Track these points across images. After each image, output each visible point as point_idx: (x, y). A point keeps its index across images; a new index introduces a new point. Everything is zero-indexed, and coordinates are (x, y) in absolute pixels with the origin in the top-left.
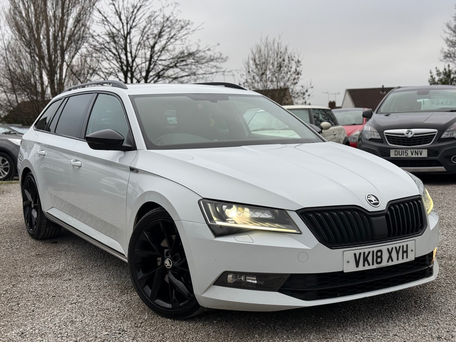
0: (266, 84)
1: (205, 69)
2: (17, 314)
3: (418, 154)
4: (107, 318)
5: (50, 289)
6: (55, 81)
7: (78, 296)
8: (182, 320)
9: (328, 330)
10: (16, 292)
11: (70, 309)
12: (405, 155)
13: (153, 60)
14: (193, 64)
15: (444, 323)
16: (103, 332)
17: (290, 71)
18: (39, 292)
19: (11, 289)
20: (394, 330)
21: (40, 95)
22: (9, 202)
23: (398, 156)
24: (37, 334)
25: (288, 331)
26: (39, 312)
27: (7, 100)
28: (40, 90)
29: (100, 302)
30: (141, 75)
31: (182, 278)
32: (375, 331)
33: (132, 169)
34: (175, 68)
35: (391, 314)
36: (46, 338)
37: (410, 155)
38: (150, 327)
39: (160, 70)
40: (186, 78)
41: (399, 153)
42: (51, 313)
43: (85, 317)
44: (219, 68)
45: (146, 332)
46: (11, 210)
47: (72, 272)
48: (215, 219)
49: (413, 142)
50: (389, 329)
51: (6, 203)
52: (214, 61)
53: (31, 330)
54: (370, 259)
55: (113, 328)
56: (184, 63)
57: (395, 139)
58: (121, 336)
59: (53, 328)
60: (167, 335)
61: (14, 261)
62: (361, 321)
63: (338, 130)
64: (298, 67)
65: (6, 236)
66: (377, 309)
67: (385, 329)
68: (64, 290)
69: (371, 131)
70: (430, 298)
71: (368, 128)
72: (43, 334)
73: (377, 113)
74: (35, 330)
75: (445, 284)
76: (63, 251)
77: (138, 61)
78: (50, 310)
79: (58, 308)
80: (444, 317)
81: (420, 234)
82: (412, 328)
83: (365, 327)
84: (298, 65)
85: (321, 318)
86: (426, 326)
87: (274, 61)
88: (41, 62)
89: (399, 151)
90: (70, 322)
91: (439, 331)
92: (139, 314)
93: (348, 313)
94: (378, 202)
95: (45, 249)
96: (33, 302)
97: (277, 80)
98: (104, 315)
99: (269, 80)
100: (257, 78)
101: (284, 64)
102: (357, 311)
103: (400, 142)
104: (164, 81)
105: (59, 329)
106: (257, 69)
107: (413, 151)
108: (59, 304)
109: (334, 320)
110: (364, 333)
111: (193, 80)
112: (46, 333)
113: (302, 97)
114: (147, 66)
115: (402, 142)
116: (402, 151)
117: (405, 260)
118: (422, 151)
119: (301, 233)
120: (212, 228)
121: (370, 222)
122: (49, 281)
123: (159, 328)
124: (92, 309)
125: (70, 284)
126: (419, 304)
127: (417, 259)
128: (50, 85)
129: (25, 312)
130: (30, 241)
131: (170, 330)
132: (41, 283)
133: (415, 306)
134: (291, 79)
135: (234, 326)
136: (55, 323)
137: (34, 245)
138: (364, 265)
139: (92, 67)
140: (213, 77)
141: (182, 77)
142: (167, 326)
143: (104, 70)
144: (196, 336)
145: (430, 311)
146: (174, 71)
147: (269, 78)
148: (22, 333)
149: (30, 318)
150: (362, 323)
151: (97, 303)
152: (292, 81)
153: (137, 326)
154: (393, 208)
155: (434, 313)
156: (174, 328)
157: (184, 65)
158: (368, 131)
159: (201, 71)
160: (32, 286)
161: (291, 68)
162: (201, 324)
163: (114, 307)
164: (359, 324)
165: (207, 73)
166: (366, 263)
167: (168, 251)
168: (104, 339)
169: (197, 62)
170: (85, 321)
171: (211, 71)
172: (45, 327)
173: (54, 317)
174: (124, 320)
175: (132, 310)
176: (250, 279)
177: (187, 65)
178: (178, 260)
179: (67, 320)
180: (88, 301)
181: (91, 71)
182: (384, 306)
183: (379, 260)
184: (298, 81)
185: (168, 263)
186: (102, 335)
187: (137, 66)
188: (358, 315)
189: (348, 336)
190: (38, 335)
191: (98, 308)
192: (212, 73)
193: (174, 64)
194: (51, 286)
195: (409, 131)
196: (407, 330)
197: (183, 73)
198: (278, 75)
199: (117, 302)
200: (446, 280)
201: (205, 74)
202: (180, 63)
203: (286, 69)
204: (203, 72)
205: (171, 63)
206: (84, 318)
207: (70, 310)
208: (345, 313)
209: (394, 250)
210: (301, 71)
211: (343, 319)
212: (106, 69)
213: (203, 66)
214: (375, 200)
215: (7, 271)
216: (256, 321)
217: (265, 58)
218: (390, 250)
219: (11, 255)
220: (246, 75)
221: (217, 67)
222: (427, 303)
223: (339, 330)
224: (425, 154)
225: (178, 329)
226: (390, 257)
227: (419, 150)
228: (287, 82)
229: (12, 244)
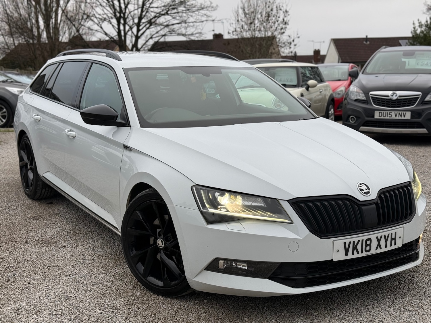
0: (254, 33)
1: (195, 17)
2: (13, 286)
3: (401, 116)
4: (101, 294)
5: (45, 257)
6: (51, 25)
7: (72, 267)
8: (173, 298)
9: (315, 314)
10: (12, 261)
11: (65, 282)
12: (389, 117)
13: (145, 7)
14: (184, 12)
15: (428, 308)
16: (97, 310)
17: (278, 21)
18: (35, 260)
19: (8, 257)
20: (380, 316)
21: (36, 38)
22: (6, 155)
23: (382, 117)
24: (32, 310)
25: (276, 314)
26: (35, 285)
27: (5, 43)
28: (36, 34)
29: (94, 274)
30: (133, 21)
31: (174, 257)
32: (361, 315)
33: (126, 147)
34: (167, 15)
35: (377, 295)
36: (41, 315)
37: (393, 117)
38: (142, 305)
39: (151, 17)
40: (177, 25)
41: (383, 115)
42: (47, 286)
43: (80, 292)
44: (209, 17)
45: (138, 310)
46: (8, 165)
47: (67, 238)
48: (207, 206)
49: (397, 104)
50: (375, 314)
51: (4, 156)
52: (204, 9)
53: (27, 307)
54: (359, 247)
55: (106, 306)
56: (175, 11)
57: (379, 101)
58: (114, 316)
59: (48, 304)
60: (159, 315)
61: (10, 223)
62: (347, 304)
63: (324, 87)
64: (285, 17)
65: (3, 195)
66: (362, 290)
67: (371, 314)
68: (59, 259)
69: (356, 92)
70: (414, 277)
71: (354, 89)
72: (38, 311)
73: (363, 73)
74: (30, 306)
75: (428, 262)
76: (58, 214)
77: (131, 7)
78: (45, 282)
79: (53, 280)
80: (428, 301)
81: (409, 221)
82: (397, 314)
83: (351, 311)
84: (286, 15)
85: (308, 299)
86: (410, 311)
87: (262, 10)
88: (38, 6)
89: (383, 113)
90: (65, 297)
91: (423, 317)
92: (132, 290)
93: (334, 293)
94: (369, 191)
95: (41, 211)
96: (29, 273)
97: (265, 30)
98: (97, 290)
99: (258, 29)
100: (246, 27)
101: (272, 13)
102: (343, 291)
103: (384, 104)
104: (155, 28)
105: (54, 305)
106: (246, 18)
107: (397, 113)
108: (54, 276)
109: (321, 301)
110: (351, 318)
111: (183, 27)
112: (41, 309)
113: (288, 46)
114: (139, 13)
115: (387, 104)
116: (386, 113)
117: (394, 247)
118: (406, 113)
119: (292, 223)
120: (204, 215)
121: (361, 211)
122: (44, 249)
123: (150, 307)
124: (85, 283)
125: (64, 252)
126: (403, 285)
127: (404, 245)
128: (46, 29)
129: (21, 284)
130: (26, 201)
131: (161, 309)
132: (37, 250)
133: (400, 287)
134: (279, 29)
135: (223, 307)
136: (49, 298)
137: (30, 206)
138: (353, 254)
139: (86, 12)
140: (203, 26)
141: (173, 25)
142: (159, 305)
143: (97, 16)
144: (187, 316)
145: (415, 293)
146: (165, 19)
147: (257, 27)
148: (18, 309)
149: (26, 292)
150: (348, 306)
151: (91, 276)
152: (279, 31)
153: (130, 304)
154: (383, 196)
155: (418, 295)
156: (165, 307)
157: (175, 13)
158: (354, 92)
159: (191, 20)
160: (28, 254)
161: (279, 17)
162: (192, 304)
163: (107, 281)
164: (345, 307)
165: (198, 21)
166: (355, 251)
167: (160, 231)
168: (97, 318)
169: (188, 10)
170: (79, 297)
171: (201, 20)
172: (40, 302)
173: (49, 291)
174: (117, 296)
175: (125, 285)
176: (240, 265)
177: (178, 13)
178: (170, 241)
179: (62, 295)
180: (82, 274)
181: (85, 17)
182: (369, 285)
183: (368, 248)
184: (286, 30)
185: (160, 242)
186: (96, 314)
187: (130, 13)
188: (344, 296)
189: (335, 321)
190: (34, 311)
191: (92, 281)
192: (202, 22)
193: (165, 11)
194: (47, 255)
195: (394, 93)
196: (392, 316)
197: (174, 20)
198: (266, 24)
199: (110, 274)
200: (429, 256)
201: (195, 22)
202: (171, 11)
203: (274, 18)
204: (193, 20)
205: (163, 10)
206: (78, 294)
207: (65, 284)
208: (331, 293)
209: (383, 238)
210: (289, 21)
211: (329, 301)
212: (100, 15)
213: (194, 14)
214: (366, 189)
215: (4, 235)
216: (245, 301)
217: (254, 7)
218: (379, 238)
219: (8, 216)
220: (236, 23)
221: (207, 16)
222: (411, 284)
223: (326, 314)
224: (408, 116)
225: (170, 309)
226: (379, 245)
227: (402, 112)
228: (275, 31)
229: (9, 204)
